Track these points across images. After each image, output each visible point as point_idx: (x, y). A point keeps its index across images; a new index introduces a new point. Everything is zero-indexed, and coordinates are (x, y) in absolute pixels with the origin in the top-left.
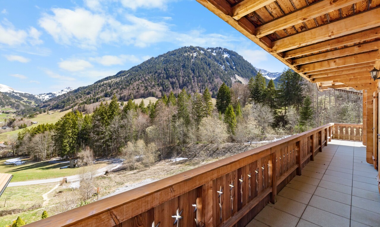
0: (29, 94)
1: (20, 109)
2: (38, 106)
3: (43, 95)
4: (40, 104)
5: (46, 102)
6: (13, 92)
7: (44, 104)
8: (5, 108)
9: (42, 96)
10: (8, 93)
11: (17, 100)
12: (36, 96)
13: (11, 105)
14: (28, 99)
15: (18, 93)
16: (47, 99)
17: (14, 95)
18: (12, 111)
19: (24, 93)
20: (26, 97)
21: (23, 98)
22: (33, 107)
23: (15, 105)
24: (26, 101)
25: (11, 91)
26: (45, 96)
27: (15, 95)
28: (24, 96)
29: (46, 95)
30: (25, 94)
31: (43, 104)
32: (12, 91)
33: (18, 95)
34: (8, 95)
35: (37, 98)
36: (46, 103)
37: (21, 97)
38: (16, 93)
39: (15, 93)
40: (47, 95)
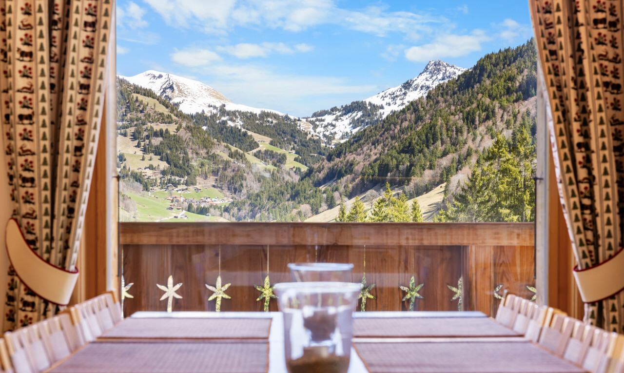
0: (275, 116)
1: (244, 191)
2: (310, 172)
3: (329, 119)
4: (316, 166)
5: (339, 156)
6: (223, 111)
7: (331, 165)
8: (198, 186)
9: (325, 123)
10: (206, 118)
11: (234, 149)
12: (303, 126)
13: (215, 173)
14: (271, 143)
15: (240, 112)
16: (342, 138)
17: (224, 122)
18: (219, 202)
19: (257, 111)
20: (266, 134)
21: (257, 137)
22: (290, 180)
23: (229, 173)
24: (266, 151)
25: (215, 107)
26: (336, 119)
27: (230, 123)
28: (260, 130)
29: (339, 114)
30: (264, 115)
31: (327, 165)
32: (218, 105)
33: (239, 123)
34: (204, 128)
35: (306, 134)
36: (337, 160)
37: (249, 133)
38: (233, 115)
39: (228, 113)
40: (344, 118)
